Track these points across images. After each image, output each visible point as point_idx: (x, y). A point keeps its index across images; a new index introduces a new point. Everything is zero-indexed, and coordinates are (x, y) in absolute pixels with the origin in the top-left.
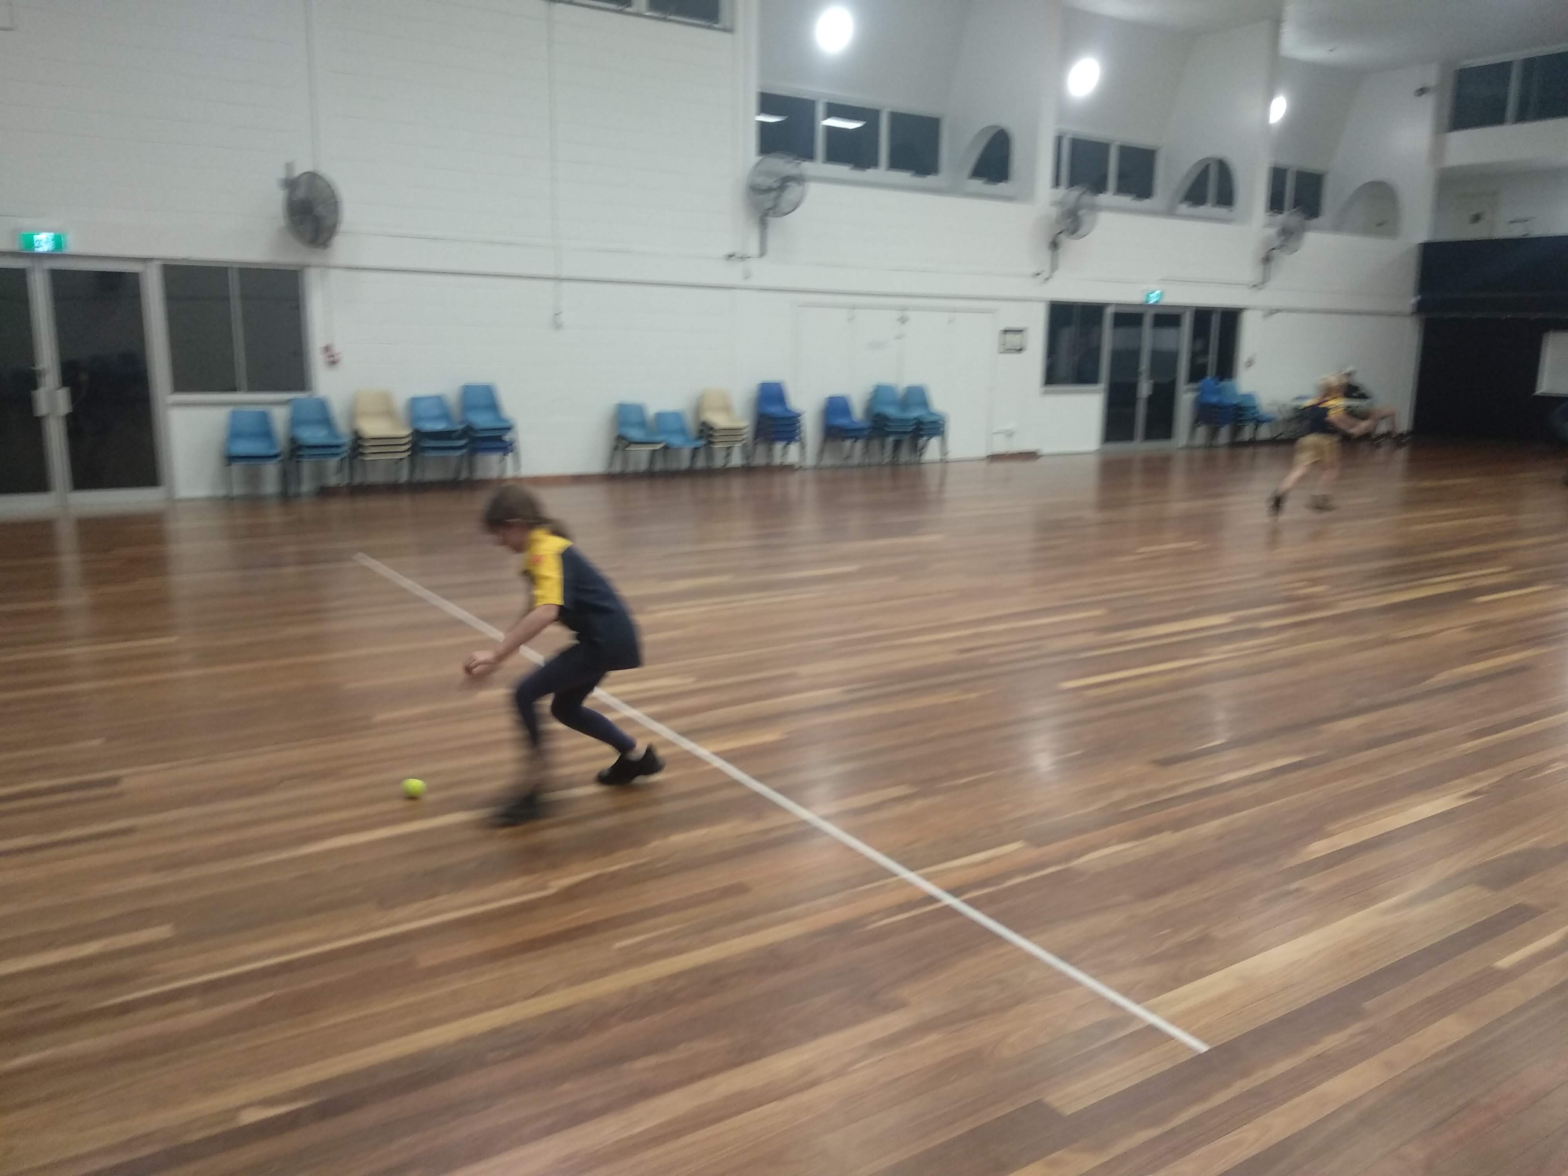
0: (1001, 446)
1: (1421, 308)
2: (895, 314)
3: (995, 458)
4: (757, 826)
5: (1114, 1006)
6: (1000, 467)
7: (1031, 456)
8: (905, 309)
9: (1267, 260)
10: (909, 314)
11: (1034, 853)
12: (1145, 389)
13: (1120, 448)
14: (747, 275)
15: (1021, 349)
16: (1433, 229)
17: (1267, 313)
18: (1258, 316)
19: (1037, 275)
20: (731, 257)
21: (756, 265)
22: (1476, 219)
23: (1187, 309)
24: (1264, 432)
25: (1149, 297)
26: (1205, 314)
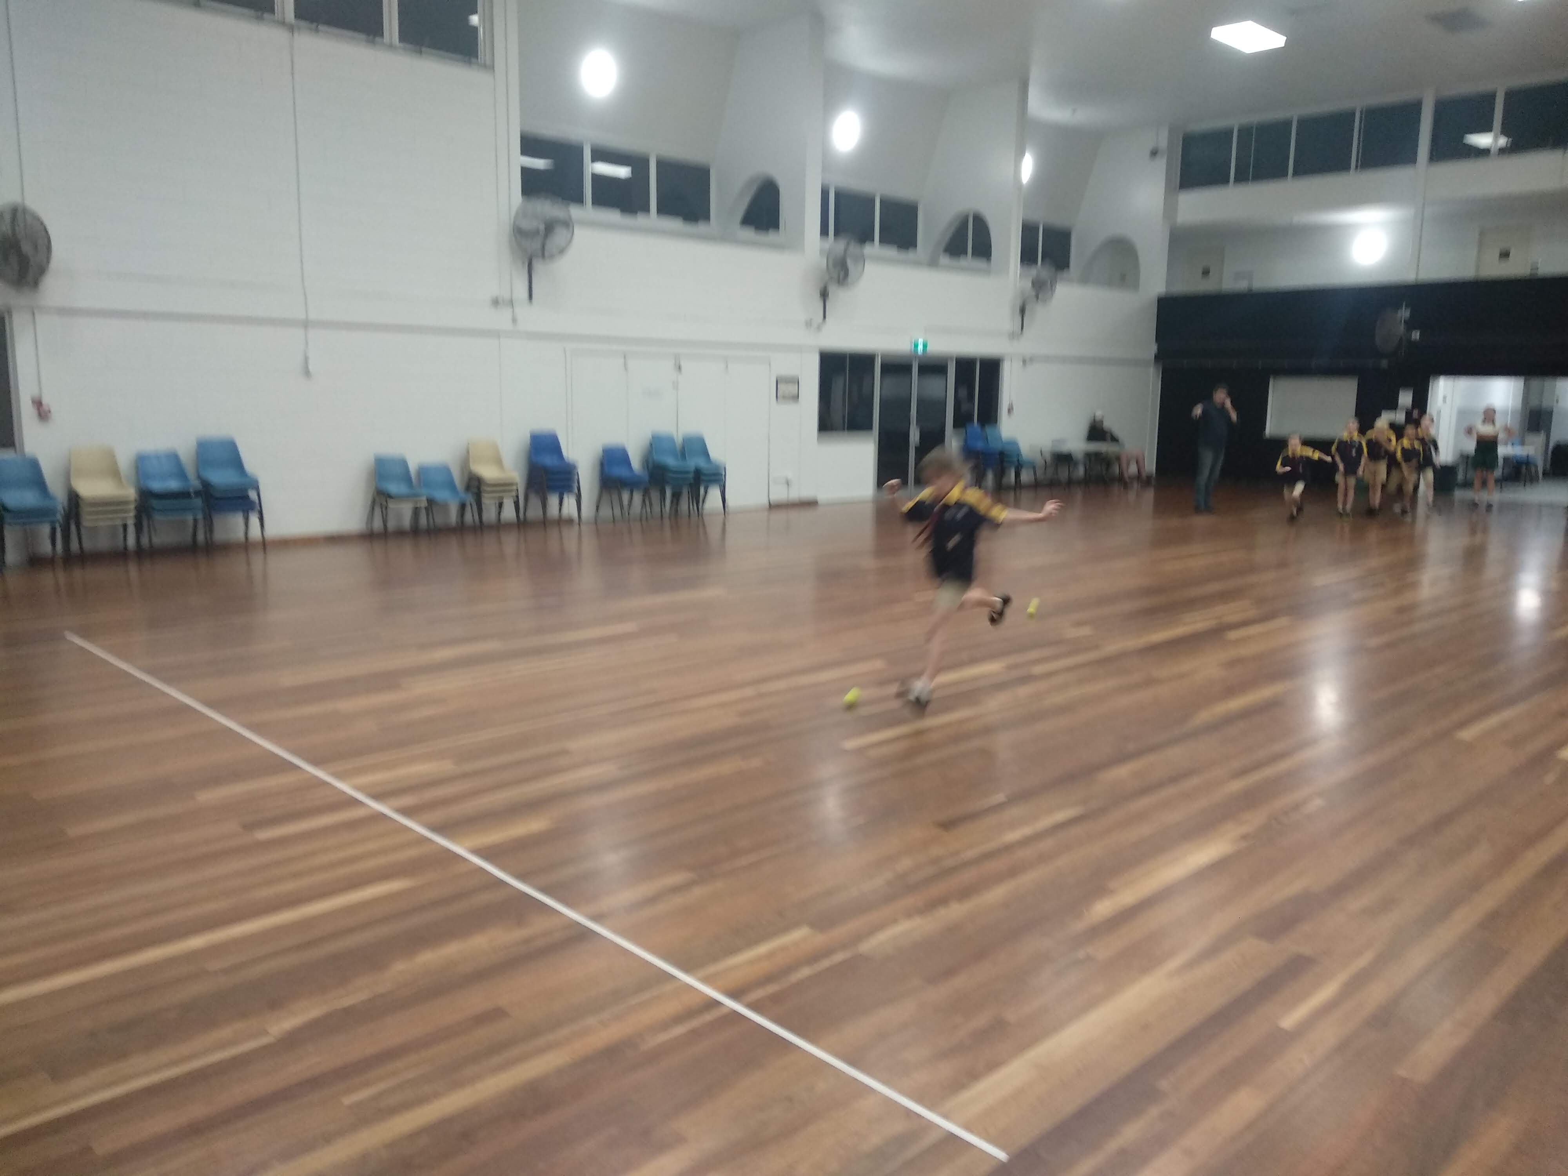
0: (780, 494)
1: (1160, 356)
2: (670, 363)
3: (773, 507)
4: (519, 934)
5: (909, 1113)
6: (780, 516)
7: (810, 504)
8: (678, 357)
10: (685, 363)
11: (820, 939)
12: (915, 436)
14: (514, 320)
15: (796, 398)
16: (1168, 283)
17: (1024, 362)
18: (1017, 365)
19: (808, 324)
20: (496, 302)
21: (523, 311)
22: (1206, 272)
23: (951, 358)
24: (1026, 476)
25: (916, 346)
26: (966, 363)
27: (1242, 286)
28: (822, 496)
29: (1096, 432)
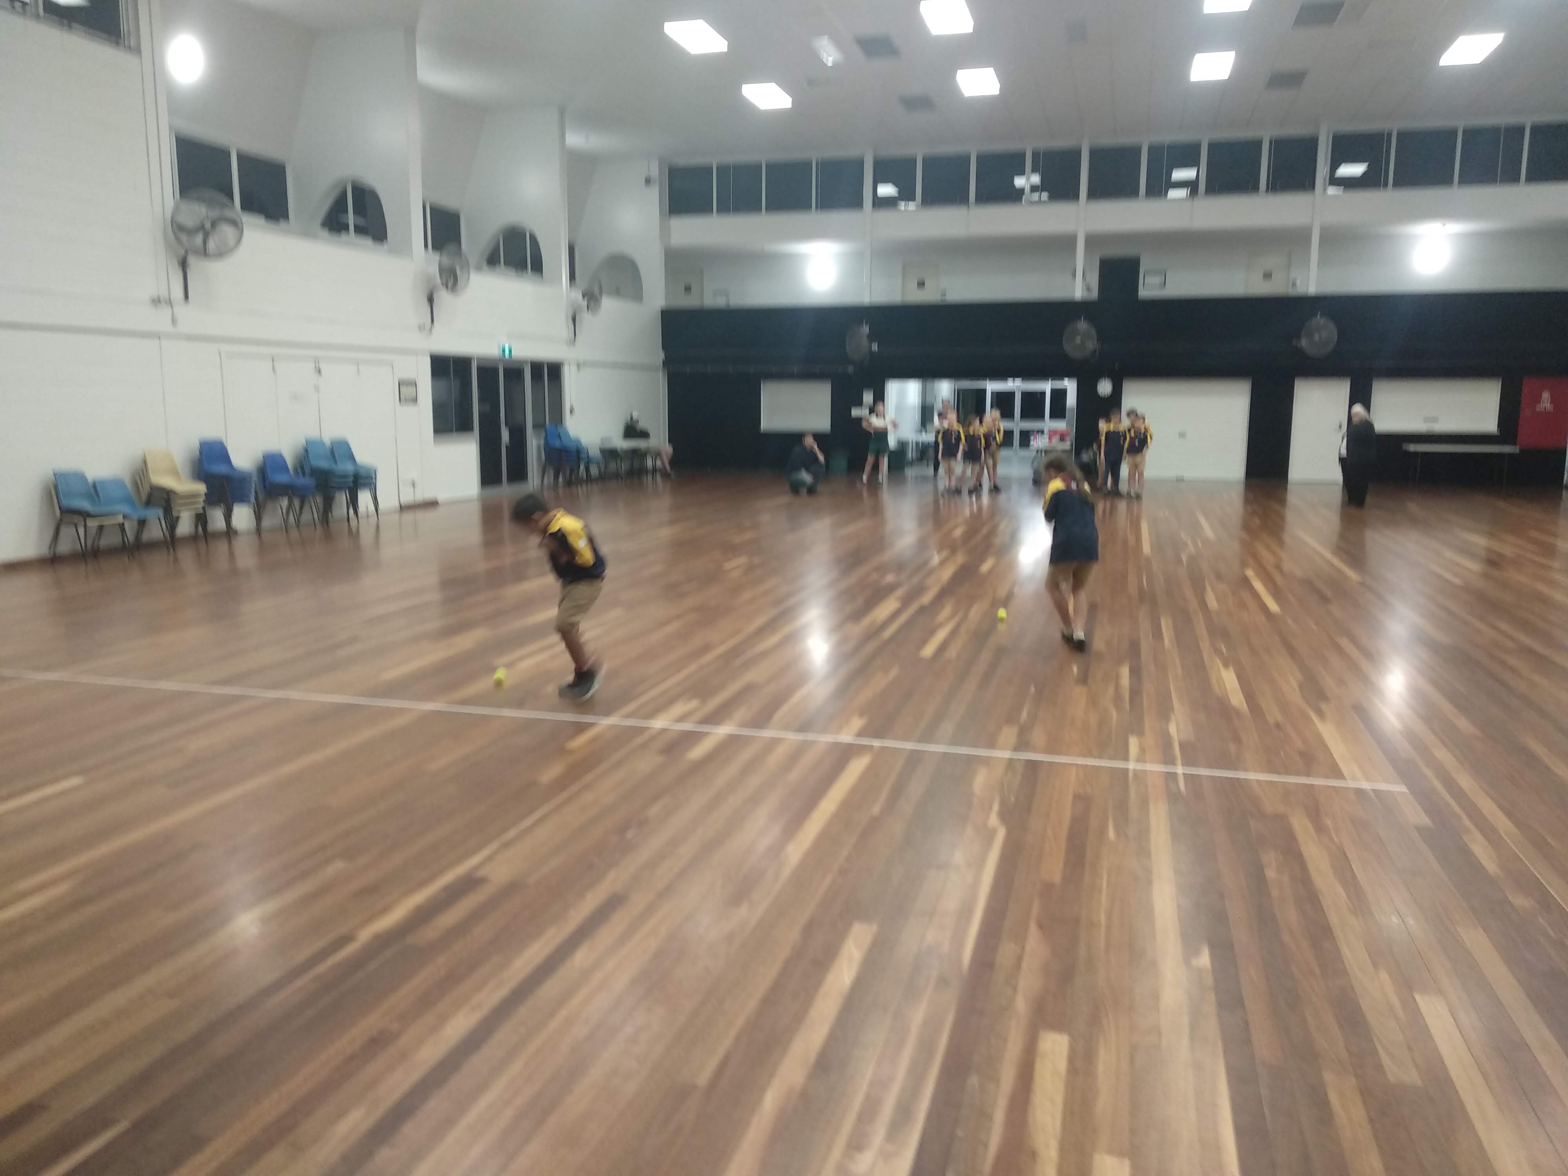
0: (408, 497)
1: (666, 363)
2: (312, 366)
3: (404, 508)
6: (408, 517)
7: (432, 504)
8: (317, 361)
9: (574, 320)
10: (323, 367)
12: (505, 437)
13: (493, 492)
14: (174, 321)
15: (415, 400)
16: (667, 297)
17: (578, 366)
18: (574, 368)
19: (421, 328)
20: (156, 301)
21: (181, 310)
22: (688, 289)
23: (526, 362)
24: (594, 471)
25: (504, 351)
26: (537, 367)
27: (719, 302)
28: (442, 496)
29: (631, 431)
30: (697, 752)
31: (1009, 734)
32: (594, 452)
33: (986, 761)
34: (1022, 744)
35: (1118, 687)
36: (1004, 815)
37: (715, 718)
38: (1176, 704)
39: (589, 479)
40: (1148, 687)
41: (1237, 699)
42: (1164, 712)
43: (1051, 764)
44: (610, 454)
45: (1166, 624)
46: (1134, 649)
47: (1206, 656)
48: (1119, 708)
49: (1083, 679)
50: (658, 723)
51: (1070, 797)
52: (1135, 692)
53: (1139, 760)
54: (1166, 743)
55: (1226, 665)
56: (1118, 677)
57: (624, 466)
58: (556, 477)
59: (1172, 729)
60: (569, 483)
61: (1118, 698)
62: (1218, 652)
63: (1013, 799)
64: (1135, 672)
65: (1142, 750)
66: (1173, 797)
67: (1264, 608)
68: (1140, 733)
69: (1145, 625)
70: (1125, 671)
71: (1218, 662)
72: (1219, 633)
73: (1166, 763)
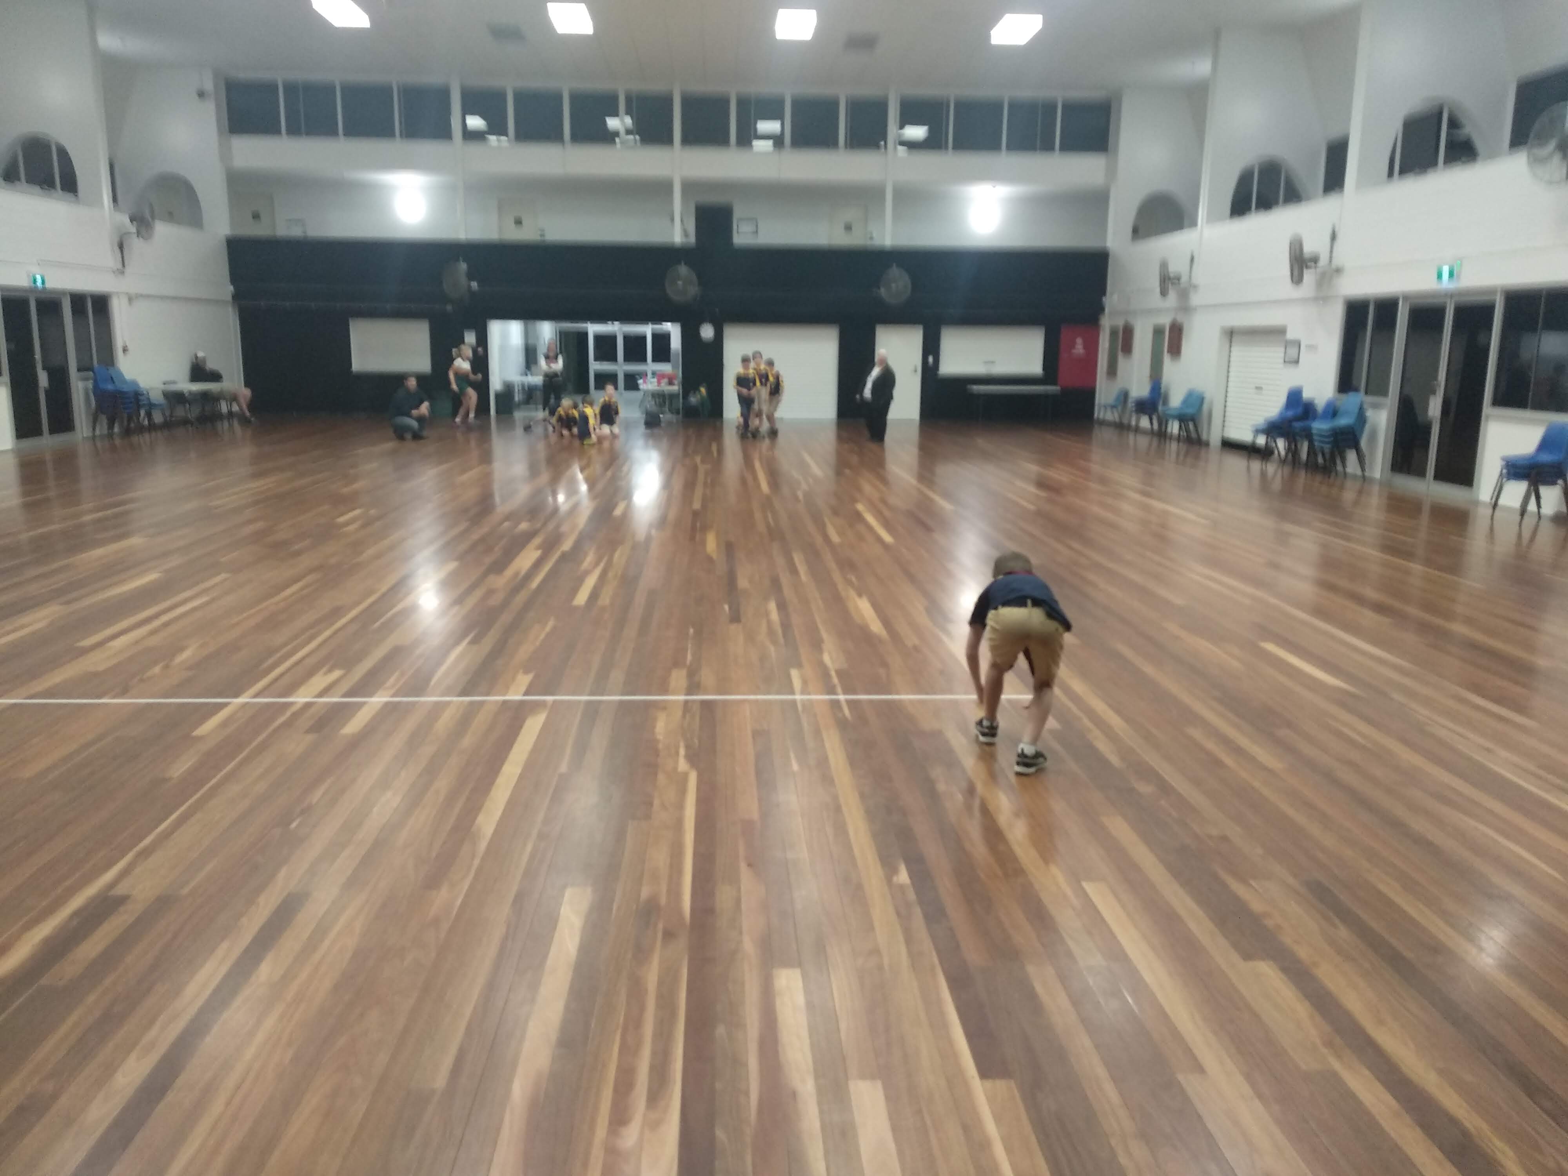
1: (236, 297)
9: (121, 247)
12: (43, 379)
13: (29, 443)
16: (232, 224)
17: (130, 299)
18: (124, 301)
22: (256, 216)
23: (63, 293)
25: (35, 281)
26: (78, 300)
27: (295, 232)
29: (199, 372)
30: (353, 726)
31: (679, 677)
32: (156, 397)
33: (662, 706)
34: (693, 687)
35: (769, 623)
36: (692, 758)
37: (364, 687)
38: (825, 635)
39: (152, 427)
40: (796, 620)
41: (876, 627)
42: (817, 645)
43: (725, 702)
44: (175, 398)
45: (798, 558)
46: (776, 583)
47: (840, 586)
48: (775, 642)
49: (736, 618)
50: (300, 698)
51: (749, 733)
52: (786, 626)
53: (803, 692)
54: (825, 674)
55: (860, 595)
56: (767, 614)
57: (194, 412)
58: (111, 426)
59: (826, 658)
60: (127, 432)
61: (771, 632)
62: (849, 583)
63: (696, 741)
64: (782, 606)
65: (805, 682)
66: (842, 725)
67: (880, 540)
68: (799, 666)
69: (780, 561)
70: (772, 606)
71: (852, 593)
72: (847, 565)
73: (829, 693)
